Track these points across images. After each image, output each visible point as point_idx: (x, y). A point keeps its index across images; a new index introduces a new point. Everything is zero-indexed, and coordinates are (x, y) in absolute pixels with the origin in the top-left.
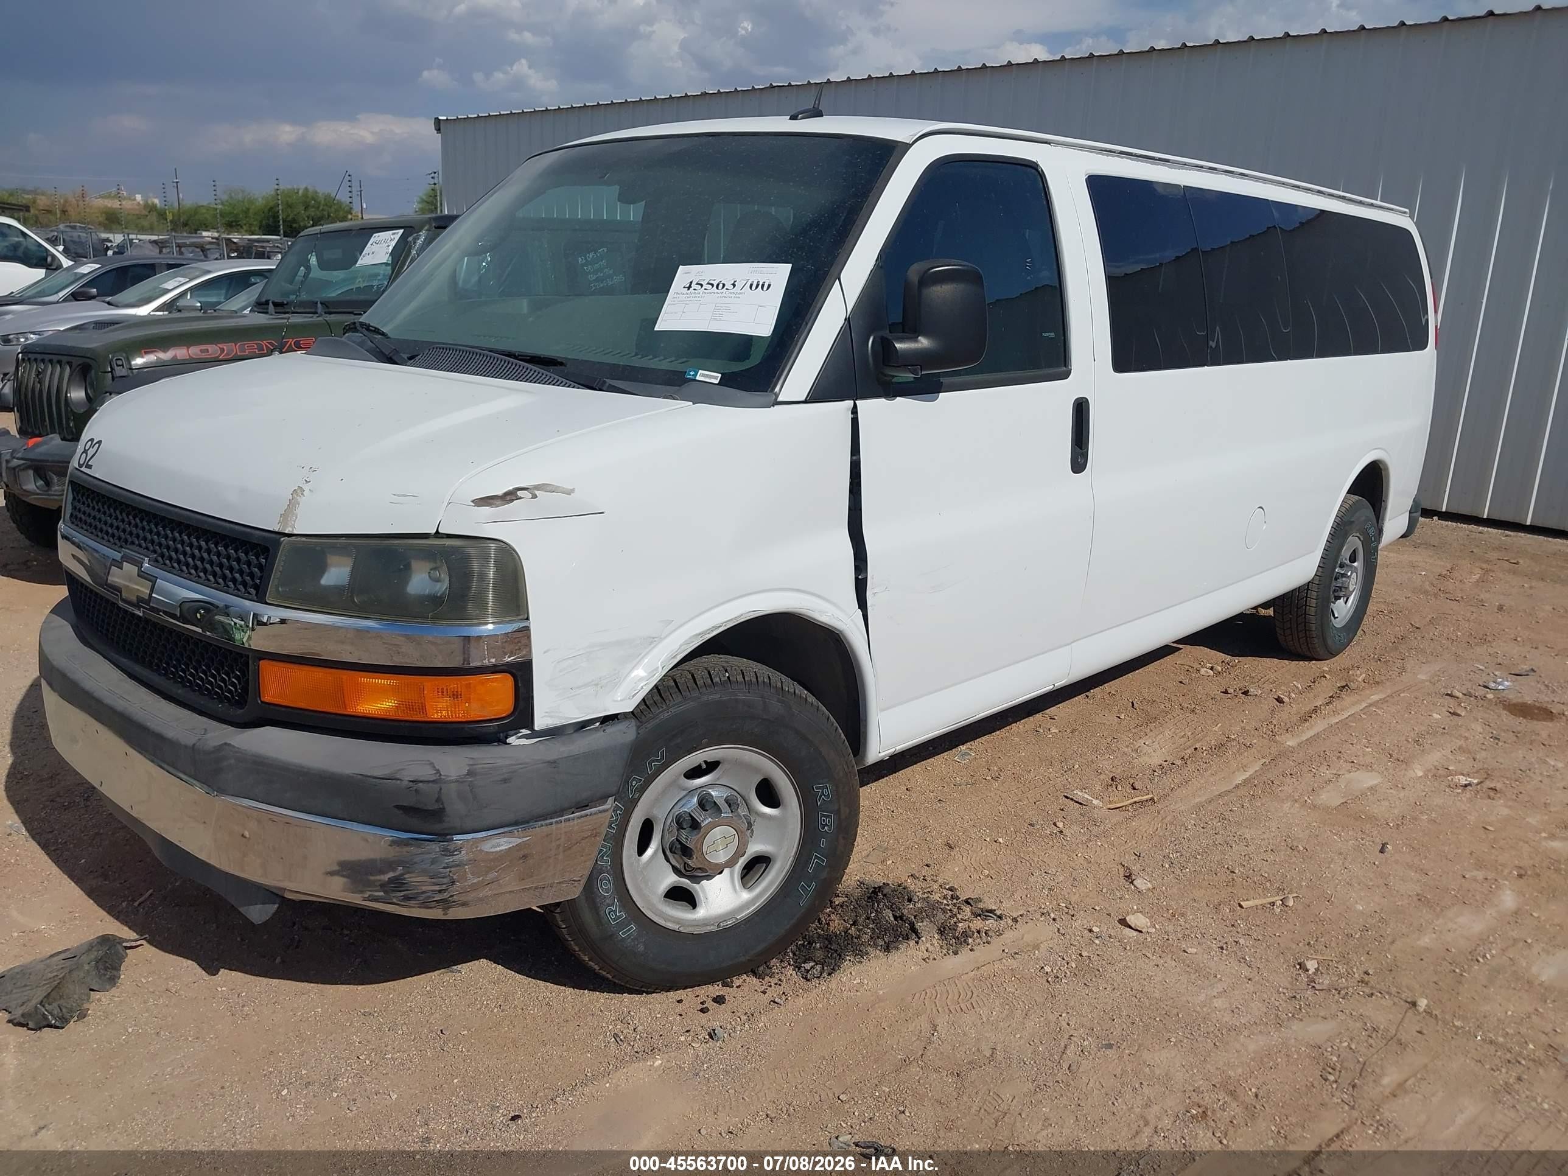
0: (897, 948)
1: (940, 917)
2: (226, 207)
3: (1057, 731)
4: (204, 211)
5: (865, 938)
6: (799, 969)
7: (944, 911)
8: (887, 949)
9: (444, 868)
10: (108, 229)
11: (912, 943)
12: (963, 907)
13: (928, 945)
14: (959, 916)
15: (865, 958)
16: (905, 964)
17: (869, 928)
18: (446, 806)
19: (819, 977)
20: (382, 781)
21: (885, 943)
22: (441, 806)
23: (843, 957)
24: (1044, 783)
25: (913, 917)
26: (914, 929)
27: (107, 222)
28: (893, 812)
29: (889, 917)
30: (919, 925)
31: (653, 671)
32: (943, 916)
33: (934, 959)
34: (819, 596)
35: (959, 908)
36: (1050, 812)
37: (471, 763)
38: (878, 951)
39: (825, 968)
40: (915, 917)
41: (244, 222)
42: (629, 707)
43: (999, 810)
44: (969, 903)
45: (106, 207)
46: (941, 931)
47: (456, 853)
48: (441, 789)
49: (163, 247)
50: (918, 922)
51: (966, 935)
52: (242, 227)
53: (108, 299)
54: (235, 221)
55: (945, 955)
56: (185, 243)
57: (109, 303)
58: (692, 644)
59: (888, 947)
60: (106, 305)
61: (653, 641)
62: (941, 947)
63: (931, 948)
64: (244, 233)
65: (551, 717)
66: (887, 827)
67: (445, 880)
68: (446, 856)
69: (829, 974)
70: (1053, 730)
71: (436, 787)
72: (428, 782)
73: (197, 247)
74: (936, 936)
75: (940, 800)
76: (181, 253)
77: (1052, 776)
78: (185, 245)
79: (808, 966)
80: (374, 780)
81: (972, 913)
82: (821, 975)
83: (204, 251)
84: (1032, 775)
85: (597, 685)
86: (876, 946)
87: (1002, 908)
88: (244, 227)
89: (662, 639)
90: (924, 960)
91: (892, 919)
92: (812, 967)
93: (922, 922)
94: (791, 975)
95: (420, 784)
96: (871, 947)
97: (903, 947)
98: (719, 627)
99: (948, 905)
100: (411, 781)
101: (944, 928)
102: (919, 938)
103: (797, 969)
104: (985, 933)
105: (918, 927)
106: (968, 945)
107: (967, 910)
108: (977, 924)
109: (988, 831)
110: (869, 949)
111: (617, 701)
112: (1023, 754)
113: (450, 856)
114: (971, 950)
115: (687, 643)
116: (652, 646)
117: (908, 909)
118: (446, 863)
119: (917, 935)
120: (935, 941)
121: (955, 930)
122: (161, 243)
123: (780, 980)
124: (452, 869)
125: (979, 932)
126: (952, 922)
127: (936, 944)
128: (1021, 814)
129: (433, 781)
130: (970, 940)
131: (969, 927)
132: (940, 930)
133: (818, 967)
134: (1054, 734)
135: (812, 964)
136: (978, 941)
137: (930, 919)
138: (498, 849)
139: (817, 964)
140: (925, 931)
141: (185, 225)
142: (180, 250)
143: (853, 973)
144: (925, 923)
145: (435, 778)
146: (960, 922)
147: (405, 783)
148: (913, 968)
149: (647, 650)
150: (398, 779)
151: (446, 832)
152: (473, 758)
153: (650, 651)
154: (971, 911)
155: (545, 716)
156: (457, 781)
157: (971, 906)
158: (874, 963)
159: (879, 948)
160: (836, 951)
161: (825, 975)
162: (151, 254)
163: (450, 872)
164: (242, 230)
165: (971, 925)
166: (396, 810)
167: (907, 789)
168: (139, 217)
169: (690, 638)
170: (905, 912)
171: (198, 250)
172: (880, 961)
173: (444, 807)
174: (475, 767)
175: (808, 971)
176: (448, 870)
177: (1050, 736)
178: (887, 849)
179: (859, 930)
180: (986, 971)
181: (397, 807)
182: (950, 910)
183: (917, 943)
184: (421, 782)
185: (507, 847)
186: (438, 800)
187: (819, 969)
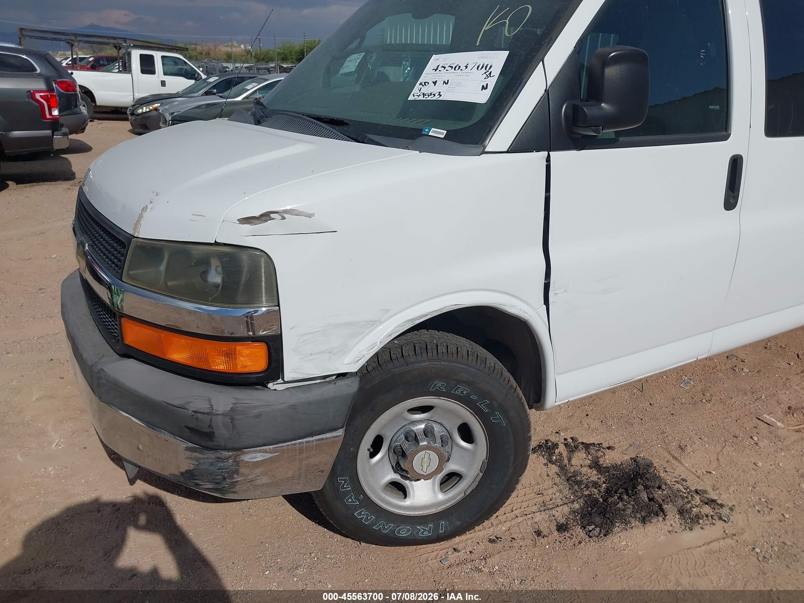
0: (651, 522)
1: (680, 502)
2: (282, 51)
3: (748, 371)
4: (272, 52)
5: (629, 511)
6: (584, 529)
7: (682, 497)
8: (644, 521)
9: (218, 469)
10: (227, 61)
11: (661, 519)
12: (694, 495)
13: (672, 522)
14: (693, 502)
15: (628, 525)
16: (656, 533)
17: (631, 505)
18: (214, 431)
19: (598, 536)
20: (177, 408)
21: (642, 516)
22: (212, 431)
23: (614, 523)
24: (742, 408)
25: (661, 501)
26: (662, 510)
27: (227, 59)
28: (642, 419)
29: (644, 498)
30: (665, 507)
31: (373, 345)
32: (682, 502)
33: (676, 532)
34: (512, 295)
35: (692, 496)
36: (747, 428)
37: (235, 402)
38: (637, 522)
39: (602, 531)
40: (663, 500)
41: (290, 57)
42: (354, 368)
43: (712, 424)
44: (698, 493)
45: (228, 51)
46: (681, 512)
47: (225, 461)
48: (212, 419)
49: (250, 70)
50: (664, 505)
51: (698, 517)
52: (288, 60)
53: (221, 95)
54: (286, 58)
55: (683, 530)
56: (261, 68)
57: (221, 97)
58: (405, 327)
59: (644, 520)
60: (219, 97)
61: (374, 323)
62: (681, 524)
63: (674, 525)
64: (289, 63)
65: (297, 373)
66: (639, 431)
67: (219, 477)
68: (219, 462)
69: (605, 535)
70: (745, 370)
71: (209, 417)
72: (204, 413)
73: (266, 69)
74: (677, 516)
75: (672, 414)
76: (258, 72)
77: (747, 403)
78: (261, 69)
79: (591, 528)
80: (173, 407)
81: (701, 501)
82: (599, 535)
83: (269, 71)
84: (733, 401)
85: (330, 352)
86: (635, 517)
87: (721, 499)
88: (289, 60)
89: (381, 323)
90: (669, 532)
91: (646, 499)
92: (593, 529)
93: (668, 505)
94: (579, 532)
95: (199, 414)
96: (632, 518)
97: (654, 520)
98: (427, 315)
99: (685, 493)
100: (193, 411)
101: (682, 510)
102: (665, 516)
103: (583, 528)
104: (712, 518)
105: (664, 508)
106: (699, 524)
107: (697, 498)
108: (707, 509)
109: (706, 439)
110: (631, 519)
111: (344, 364)
112: (726, 385)
113: (221, 462)
114: (702, 528)
115: (399, 326)
116: (373, 327)
117: (658, 494)
118: (219, 466)
119: (663, 513)
120: (677, 520)
121: (691, 513)
122: (250, 68)
123: (572, 535)
124: (223, 470)
125: (707, 516)
126: (688, 507)
127: (677, 522)
128: (728, 428)
129: (207, 413)
130: (701, 521)
131: (700, 511)
132: (679, 511)
133: (598, 529)
134: (746, 373)
135: (593, 527)
136: (706, 522)
137: (673, 503)
138: (255, 460)
139: (596, 527)
140: (669, 511)
141: (263, 59)
142: (258, 71)
143: (622, 537)
144: (669, 506)
145: (208, 411)
146: (694, 507)
147: (190, 412)
148: (661, 537)
149: (370, 330)
150: (186, 409)
151: (215, 448)
152: (237, 399)
153: (371, 331)
154: (700, 498)
155: (292, 372)
156: (222, 414)
157: (700, 495)
158: (635, 531)
159: (638, 519)
160: (609, 519)
161: (602, 535)
162: (245, 73)
163: (222, 472)
164: (288, 61)
165: (701, 510)
166: (185, 429)
167: (650, 404)
168: (242, 56)
169: (403, 322)
170: (656, 496)
171: (267, 71)
172: (640, 531)
173: (213, 431)
174: (237, 405)
175: (591, 531)
176: (221, 471)
177: (744, 374)
178: (639, 446)
179: (625, 505)
180: (715, 546)
181: (186, 427)
182: (686, 497)
183: (664, 519)
184: (200, 413)
185: (262, 459)
186: (210, 426)
187: (598, 531)
